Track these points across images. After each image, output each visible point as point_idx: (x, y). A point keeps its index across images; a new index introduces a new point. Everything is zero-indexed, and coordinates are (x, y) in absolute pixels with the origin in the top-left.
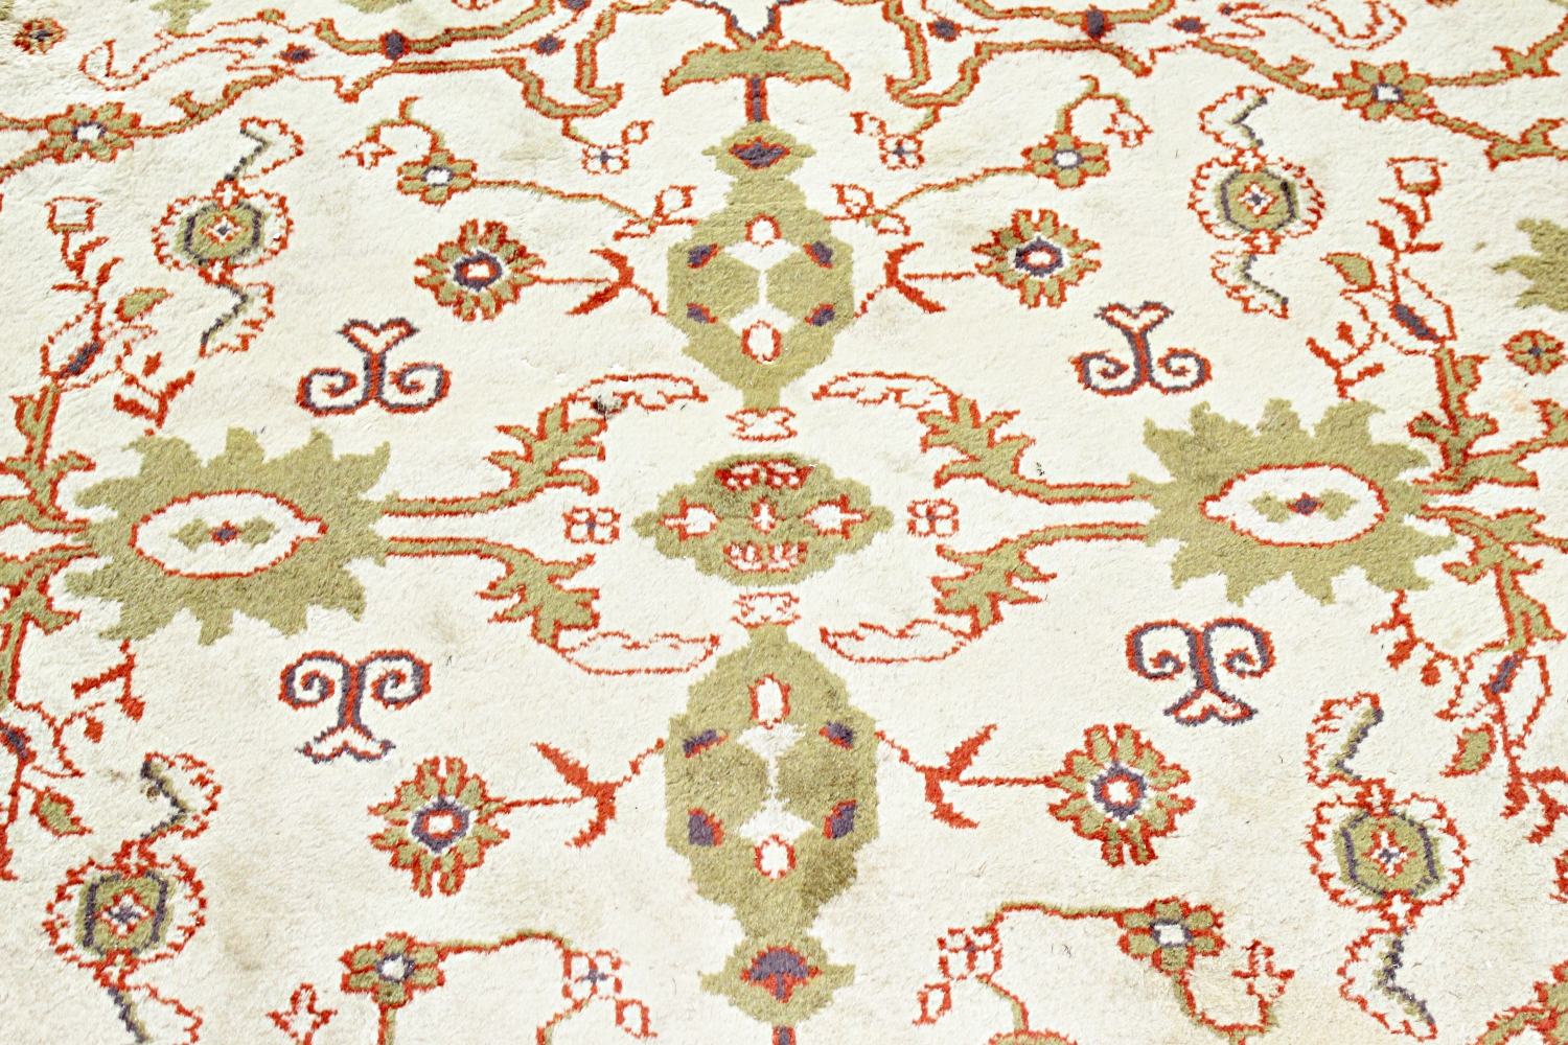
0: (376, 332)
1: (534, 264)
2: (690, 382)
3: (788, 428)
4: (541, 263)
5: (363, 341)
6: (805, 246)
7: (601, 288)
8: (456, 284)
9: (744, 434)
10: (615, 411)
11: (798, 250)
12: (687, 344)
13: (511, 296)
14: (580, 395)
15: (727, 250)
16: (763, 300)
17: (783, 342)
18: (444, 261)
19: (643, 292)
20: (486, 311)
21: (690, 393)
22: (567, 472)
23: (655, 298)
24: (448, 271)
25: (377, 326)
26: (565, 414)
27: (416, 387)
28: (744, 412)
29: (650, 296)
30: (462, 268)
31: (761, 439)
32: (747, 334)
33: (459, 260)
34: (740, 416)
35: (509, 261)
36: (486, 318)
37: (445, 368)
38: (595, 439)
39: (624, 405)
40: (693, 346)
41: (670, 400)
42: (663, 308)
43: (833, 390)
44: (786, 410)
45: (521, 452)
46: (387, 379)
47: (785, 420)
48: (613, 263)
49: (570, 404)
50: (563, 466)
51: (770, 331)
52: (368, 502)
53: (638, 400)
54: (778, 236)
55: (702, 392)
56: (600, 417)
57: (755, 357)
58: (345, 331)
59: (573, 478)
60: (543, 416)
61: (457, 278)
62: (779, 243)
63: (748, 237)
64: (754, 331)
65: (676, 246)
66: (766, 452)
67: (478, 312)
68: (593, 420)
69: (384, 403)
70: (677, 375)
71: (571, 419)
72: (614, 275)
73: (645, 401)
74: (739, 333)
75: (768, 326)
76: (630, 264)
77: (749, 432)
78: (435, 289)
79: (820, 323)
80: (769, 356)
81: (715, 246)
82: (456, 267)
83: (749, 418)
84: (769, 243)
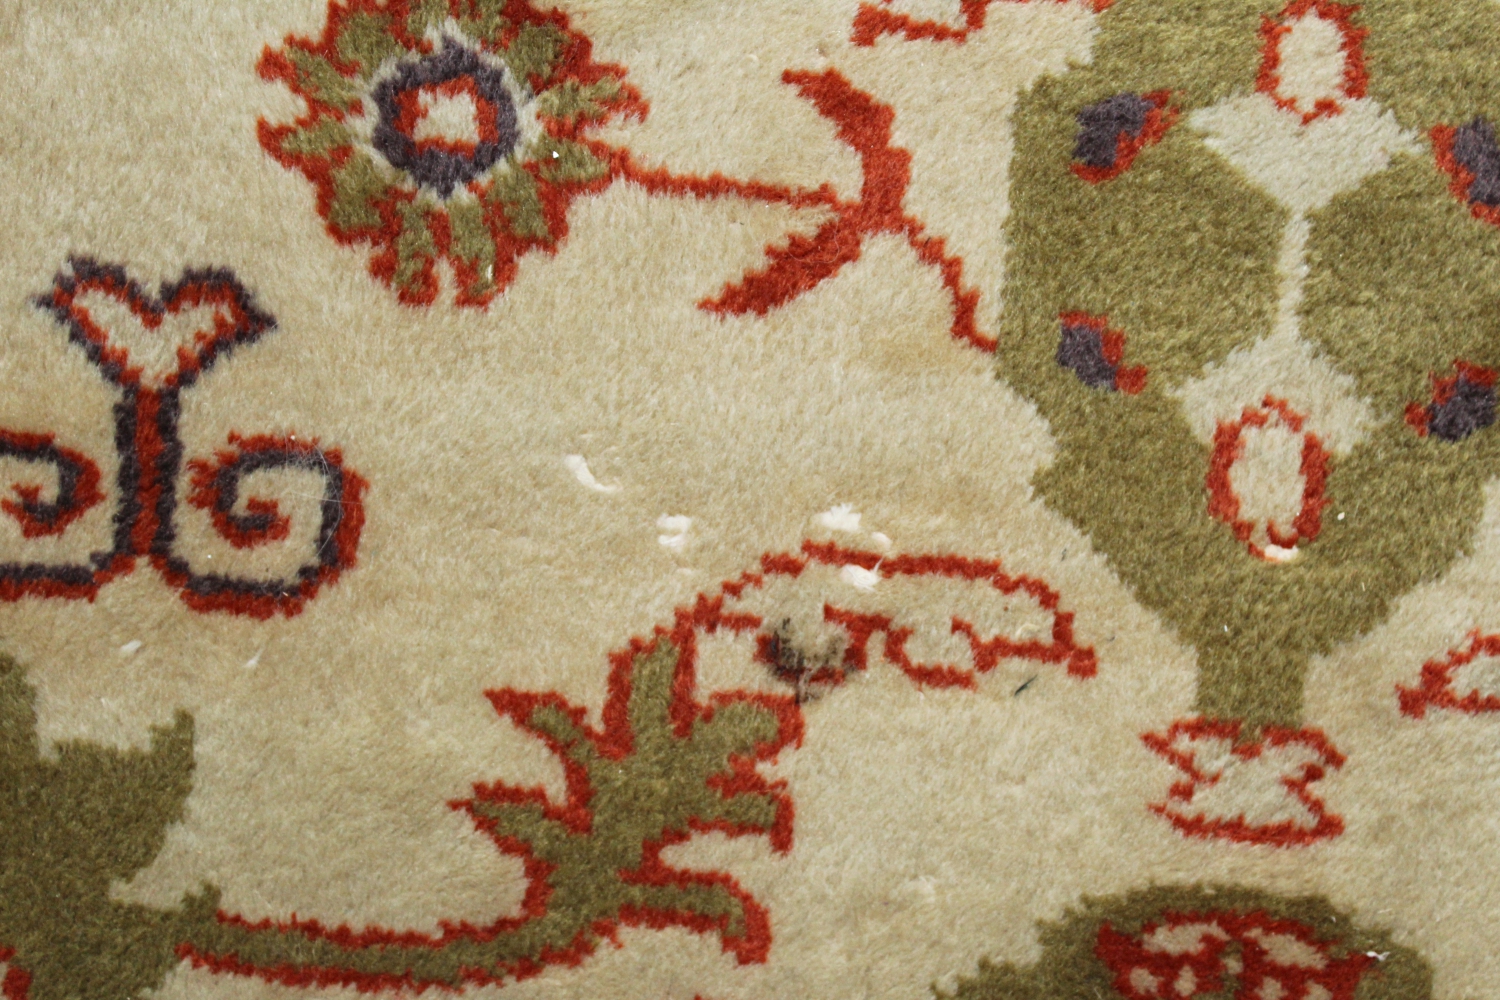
0: (151, 316)
1: (612, 104)
2: (1048, 599)
3: (1316, 806)
4: (633, 103)
5: (114, 341)
6: (1437, 133)
7: (807, 223)
8: (379, 160)
9: (1188, 810)
10: (828, 676)
11: (1412, 146)
12: (1048, 461)
13: (540, 227)
14: (733, 606)
15: (1198, 119)
16: (1287, 325)
17: (1335, 490)
18: (347, 69)
19: (930, 251)
20: (466, 273)
21: (1047, 638)
22: (684, 877)
23: (968, 282)
24: (356, 108)
25: (152, 290)
26: (685, 665)
27: (264, 524)
28: (1197, 729)
29: (952, 273)
30: (398, 103)
31: (1236, 829)
32: (1228, 442)
33: (387, 71)
34: (1183, 744)
35: (538, 85)
36: (464, 300)
37: (350, 463)
38: (764, 769)
39: (856, 658)
40: (1065, 468)
41: (989, 655)
42: (987, 321)
43: (1462, 682)
44: (1317, 739)
45: (557, 789)
46: (184, 483)
47: (1313, 774)
48: (848, 133)
49: (701, 632)
50: (675, 857)
51: (1297, 443)
52: (138, 910)
53: (895, 644)
54: (1356, 84)
55: (1082, 636)
56: (783, 689)
57: (1243, 530)
58: (59, 301)
59: (696, 899)
60: (622, 666)
61: (381, 142)
62: (1360, 113)
63: (1266, 78)
64: (1250, 435)
65: (1043, 85)
66: (1247, 881)
67: (445, 272)
68: (763, 699)
69: (175, 572)
70: (1011, 569)
71: (703, 692)
72: (847, 176)
73: (916, 652)
74: (1205, 433)
75: (1295, 423)
76: (898, 139)
77: (1207, 802)
78: (317, 173)
79: (1450, 433)
80: (1286, 530)
81: (1160, 98)
82: (380, 96)
83: (1211, 754)
84: (1326, 107)
